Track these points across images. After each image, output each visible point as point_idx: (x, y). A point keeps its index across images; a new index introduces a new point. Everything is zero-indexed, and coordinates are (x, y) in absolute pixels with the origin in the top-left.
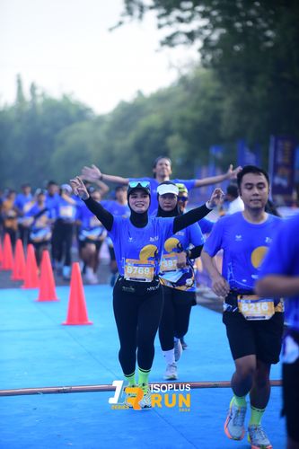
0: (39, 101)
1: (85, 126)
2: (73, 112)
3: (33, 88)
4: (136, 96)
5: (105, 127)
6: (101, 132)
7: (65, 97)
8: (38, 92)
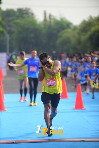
0: (52, 21)
1: (69, 30)
2: (65, 25)
3: (50, 16)
4: (89, 19)
5: (77, 31)
6: (76, 33)
7: (62, 19)
8: (52, 17)
